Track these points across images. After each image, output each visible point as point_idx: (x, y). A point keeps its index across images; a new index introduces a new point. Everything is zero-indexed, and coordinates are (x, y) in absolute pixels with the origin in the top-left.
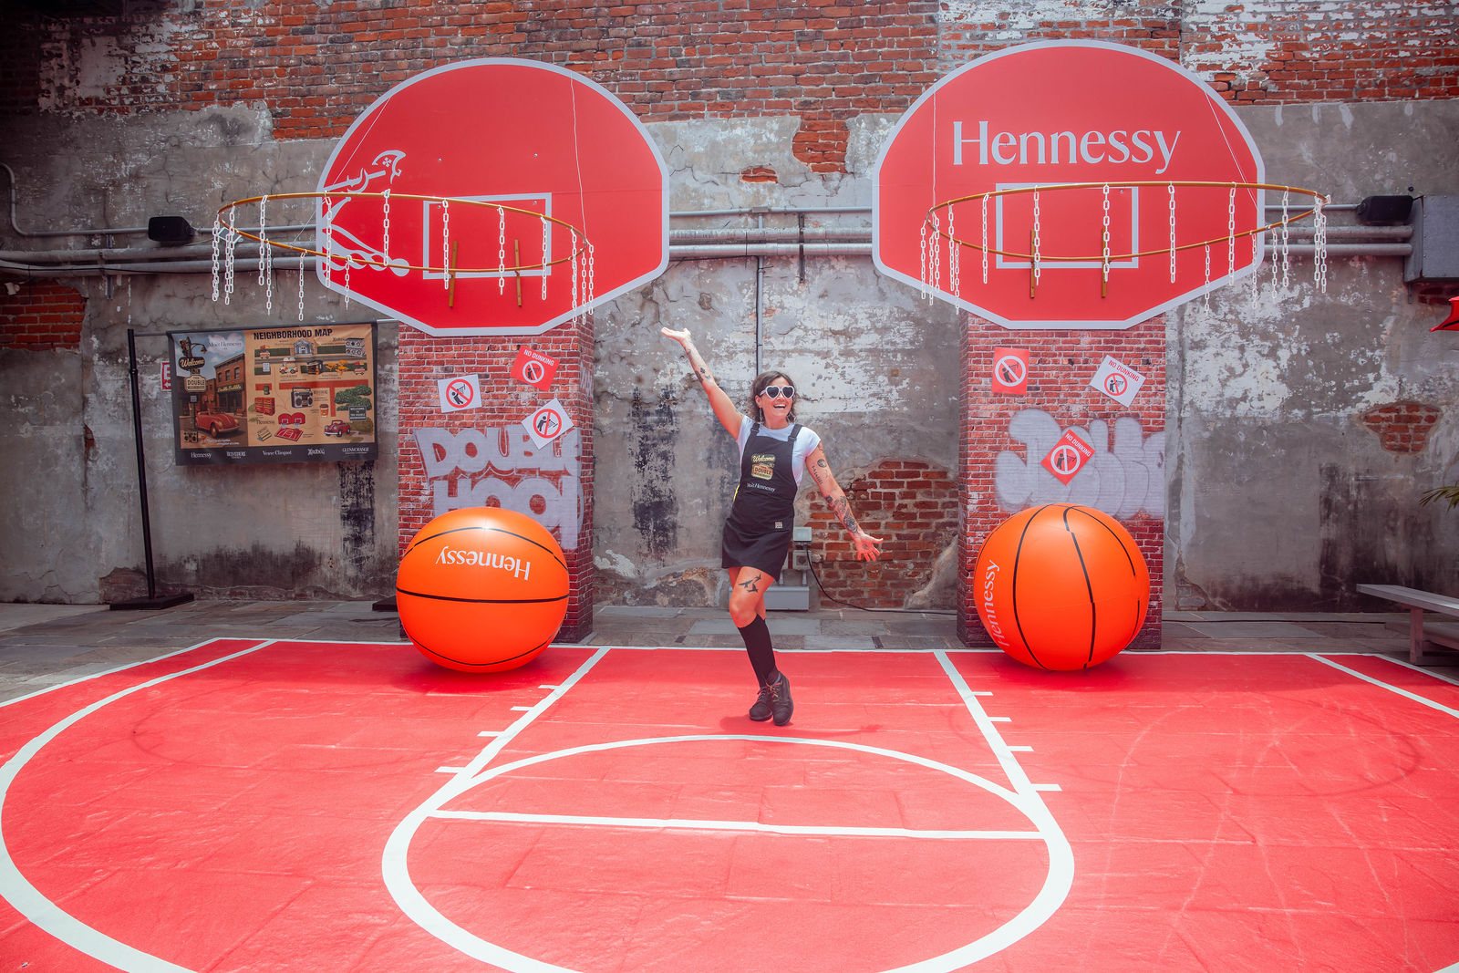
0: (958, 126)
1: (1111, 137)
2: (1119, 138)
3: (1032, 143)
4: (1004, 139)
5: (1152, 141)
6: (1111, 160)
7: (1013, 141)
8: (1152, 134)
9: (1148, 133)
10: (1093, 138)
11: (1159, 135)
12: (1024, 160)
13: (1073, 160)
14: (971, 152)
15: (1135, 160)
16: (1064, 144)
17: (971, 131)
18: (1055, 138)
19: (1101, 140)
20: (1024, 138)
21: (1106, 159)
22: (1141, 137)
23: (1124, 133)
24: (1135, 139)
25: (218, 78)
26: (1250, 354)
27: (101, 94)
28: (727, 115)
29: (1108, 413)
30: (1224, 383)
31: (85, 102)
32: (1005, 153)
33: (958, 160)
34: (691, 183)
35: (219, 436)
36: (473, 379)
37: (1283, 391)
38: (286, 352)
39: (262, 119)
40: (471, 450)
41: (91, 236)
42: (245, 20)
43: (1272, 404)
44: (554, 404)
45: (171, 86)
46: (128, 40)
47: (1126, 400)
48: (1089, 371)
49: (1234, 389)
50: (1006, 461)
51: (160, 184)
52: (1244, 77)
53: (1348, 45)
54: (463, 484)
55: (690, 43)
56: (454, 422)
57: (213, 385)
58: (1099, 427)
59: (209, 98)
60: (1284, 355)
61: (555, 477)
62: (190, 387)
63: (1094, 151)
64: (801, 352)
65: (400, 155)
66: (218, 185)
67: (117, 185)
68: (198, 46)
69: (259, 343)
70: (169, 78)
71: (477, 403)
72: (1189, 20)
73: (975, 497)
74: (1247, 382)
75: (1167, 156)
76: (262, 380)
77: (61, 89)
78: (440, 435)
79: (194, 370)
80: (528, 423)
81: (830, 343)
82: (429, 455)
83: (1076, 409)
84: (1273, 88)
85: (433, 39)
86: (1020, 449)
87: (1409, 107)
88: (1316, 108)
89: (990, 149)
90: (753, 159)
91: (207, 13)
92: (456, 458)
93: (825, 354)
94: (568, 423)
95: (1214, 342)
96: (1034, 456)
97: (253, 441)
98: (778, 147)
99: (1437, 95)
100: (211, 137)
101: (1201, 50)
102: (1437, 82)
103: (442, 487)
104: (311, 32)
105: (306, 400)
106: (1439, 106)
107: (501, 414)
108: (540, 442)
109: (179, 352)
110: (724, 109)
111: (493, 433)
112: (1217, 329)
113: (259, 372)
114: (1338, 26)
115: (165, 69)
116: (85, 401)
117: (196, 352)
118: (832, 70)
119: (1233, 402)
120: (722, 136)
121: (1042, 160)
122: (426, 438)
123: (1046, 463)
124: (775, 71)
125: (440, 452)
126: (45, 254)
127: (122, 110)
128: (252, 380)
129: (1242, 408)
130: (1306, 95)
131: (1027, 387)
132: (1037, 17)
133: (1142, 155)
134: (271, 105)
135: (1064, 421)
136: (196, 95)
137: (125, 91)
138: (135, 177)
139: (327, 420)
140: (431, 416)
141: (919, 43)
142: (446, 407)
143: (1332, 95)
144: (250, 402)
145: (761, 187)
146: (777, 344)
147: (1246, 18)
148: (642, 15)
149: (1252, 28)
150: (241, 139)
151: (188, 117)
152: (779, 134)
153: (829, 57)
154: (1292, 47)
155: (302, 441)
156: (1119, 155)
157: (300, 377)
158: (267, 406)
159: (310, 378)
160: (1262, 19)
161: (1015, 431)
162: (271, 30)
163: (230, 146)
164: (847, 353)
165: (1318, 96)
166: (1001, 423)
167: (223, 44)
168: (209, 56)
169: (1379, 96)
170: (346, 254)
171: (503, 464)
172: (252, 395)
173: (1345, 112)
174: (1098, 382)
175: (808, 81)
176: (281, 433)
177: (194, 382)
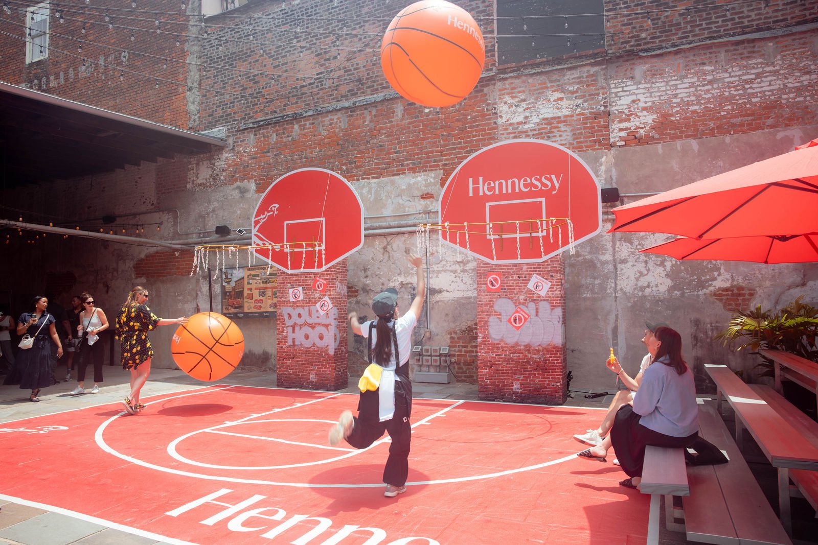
0: (471, 180)
1: (533, 179)
2: (536, 179)
3: (501, 185)
4: (489, 184)
5: (551, 180)
6: (533, 189)
7: (492, 185)
8: (551, 177)
9: (548, 176)
10: (525, 180)
11: (553, 177)
12: (497, 192)
13: (517, 190)
14: (476, 190)
15: (543, 188)
16: (513, 184)
17: (476, 182)
18: (510, 182)
19: (529, 181)
20: (497, 183)
21: (531, 188)
22: (546, 178)
23: (538, 177)
24: (543, 180)
25: (239, 172)
26: (651, 265)
27: (204, 181)
28: (414, 172)
29: (536, 299)
30: (637, 279)
31: (200, 185)
32: (489, 190)
33: (471, 194)
34: (401, 201)
35: (236, 308)
36: (300, 289)
37: (669, 282)
38: (257, 276)
39: (253, 186)
40: (300, 316)
41: (200, 233)
42: (248, 150)
43: (663, 288)
44: (326, 298)
45: (225, 177)
46: (213, 162)
47: (543, 293)
48: (527, 281)
49: (643, 282)
50: (493, 320)
51: (221, 213)
52: (642, 132)
53: (694, 112)
54: (297, 328)
55: (400, 143)
56: (295, 305)
57: (234, 288)
58: (532, 306)
59: (236, 180)
60: (668, 264)
61: (327, 326)
62: (227, 289)
63: (526, 186)
64: (445, 271)
65: (277, 206)
66: (239, 212)
67: (208, 214)
68: (233, 161)
69: (249, 272)
70: (224, 174)
71: (301, 298)
72: (614, 109)
73: (480, 336)
74: (649, 278)
75: (557, 185)
76: (250, 286)
77: (193, 181)
78: (289, 310)
79: (228, 283)
80: (318, 305)
81: (457, 267)
82: (286, 317)
83: (522, 297)
84: (657, 136)
85: (308, 151)
86: (498, 315)
87: (728, 139)
88: (679, 144)
89: (483, 189)
90: (425, 190)
91: (236, 149)
92: (295, 318)
93: (455, 272)
94: (331, 306)
95: (631, 260)
96: (504, 318)
97: (246, 310)
98: (435, 184)
99: (743, 132)
100: (236, 194)
101: (620, 122)
102: (742, 125)
103: (290, 329)
104: (268, 152)
105: (263, 294)
106: (744, 137)
107: (309, 302)
108: (322, 313)
109: (224, 276)
110: (414, 170)
111: (307, 309)
112: (633, 253)
113: (248, 283)
114: (688, 104)
115: (223, 171)
116: (197, 294)
117: (229, 276)
118: (455, 149)
119: (642, 289)
120: (412, 181)
121: (504, 192)
122: (286, 310)
123: (509, 321)
124: (432, 152)
125: (290, 316)
126: (186, 241)
127: (210, 187)
128: (246, 287)
129: (648, 291)
130: (674, 138)
131: (501, 289)
132: (541, 117)
133: (546, 186)
134: (256, 180)
135: (517, 303)
136: (232, 179)
137: (211, 180)
138: (213, 211)
139: (270, 302)
140: (287, 303)
141: (490, 134)
142: (292, 300)
143: (688, 136)
144: (245, 295)
145: (428, 201)
146: (435, 268)
147: (642, 105)
148: (382, 135)
149: (645, 109)
150: (245, 194)
151: (230, 188)
152: (434, 178)
153: (453, 144)
154: (665, 116)
155: (262, 310)
156: (536, 187)
157: (262, 285)
158: (251, 297)
159: (265, 285)
160: (649, 104)
161: (496, 308)
162: (256, 153)
163: (242, 197)
164: (464, 271)
165: (681, 137)
166: (490, 304)
167: (241, 159)
168: (236, 164)
169: (712, 135)
170: (260, 243)
171: (310, 321)
172: (246, 292)
173: (694, 144)
174: (531, 286)
175: (446, 155)
176: (255, 307)
177: (229, 288)
